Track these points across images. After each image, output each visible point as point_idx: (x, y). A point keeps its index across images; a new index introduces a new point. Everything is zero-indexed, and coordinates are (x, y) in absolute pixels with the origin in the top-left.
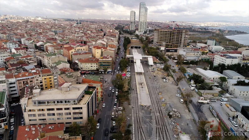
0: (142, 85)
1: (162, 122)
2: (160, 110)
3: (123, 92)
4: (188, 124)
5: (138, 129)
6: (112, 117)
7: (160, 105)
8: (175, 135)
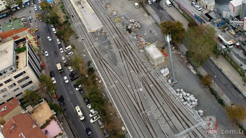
0: (80, 4)
1: (123, 42)
2: (116, 28)
3: (61, 25)
4: (151, 31)
5: (100, 63)
6: (65, 63)
7: (114, 22)
8: (141, 50)
